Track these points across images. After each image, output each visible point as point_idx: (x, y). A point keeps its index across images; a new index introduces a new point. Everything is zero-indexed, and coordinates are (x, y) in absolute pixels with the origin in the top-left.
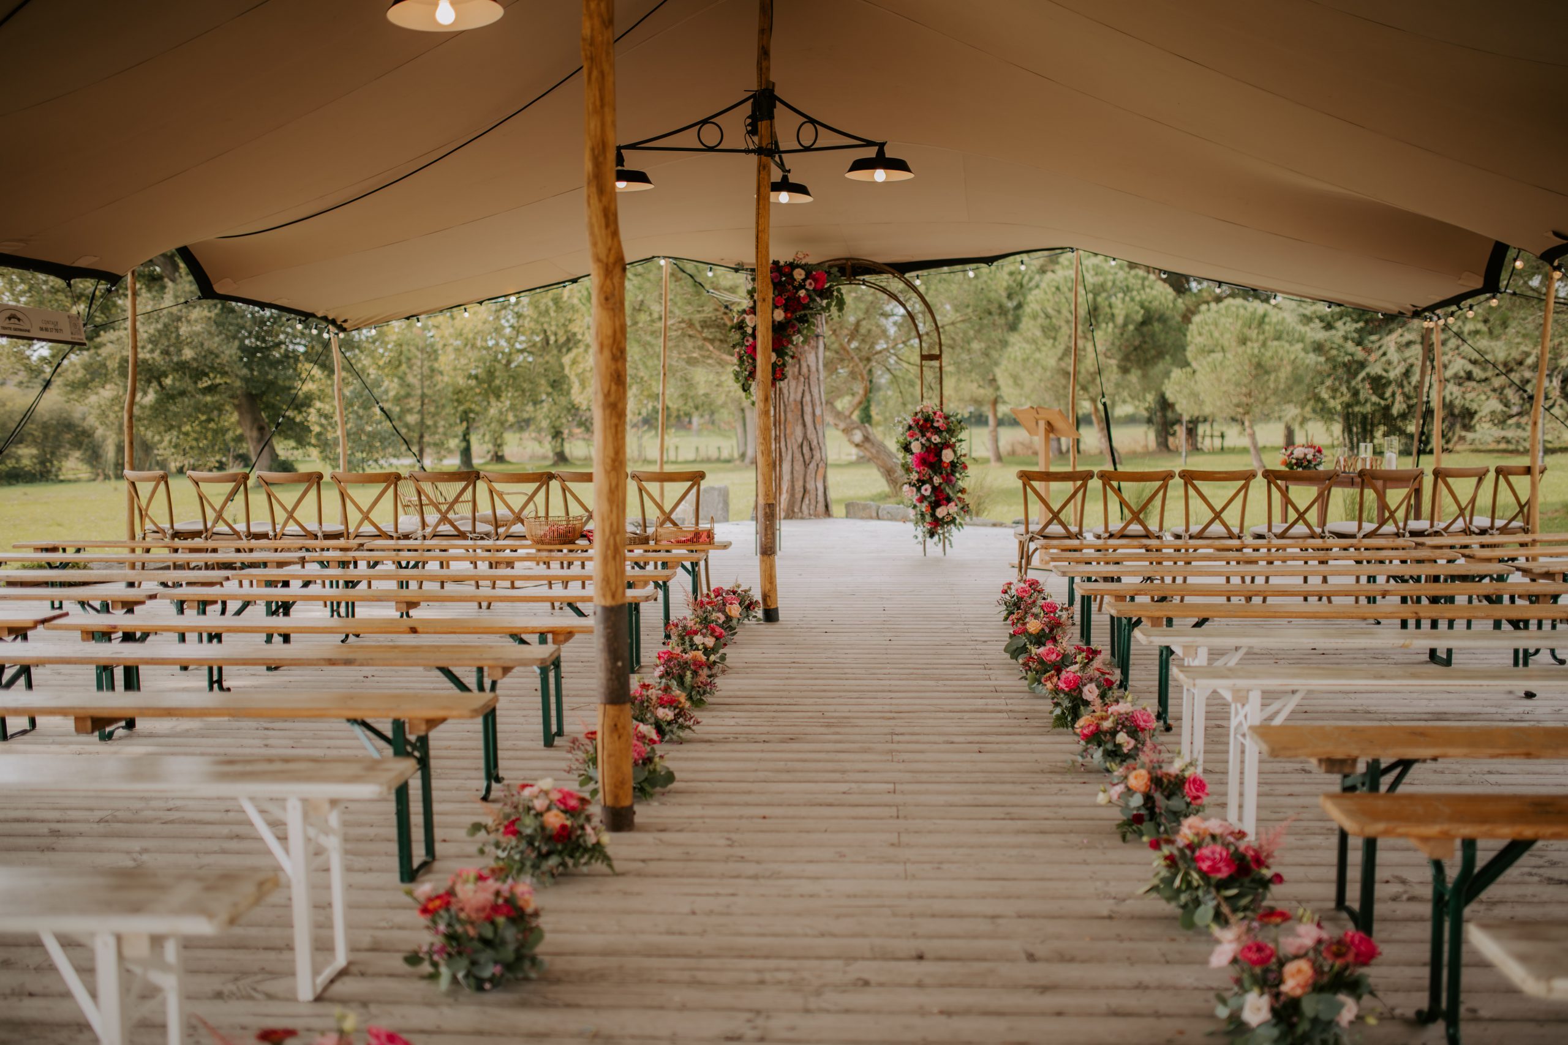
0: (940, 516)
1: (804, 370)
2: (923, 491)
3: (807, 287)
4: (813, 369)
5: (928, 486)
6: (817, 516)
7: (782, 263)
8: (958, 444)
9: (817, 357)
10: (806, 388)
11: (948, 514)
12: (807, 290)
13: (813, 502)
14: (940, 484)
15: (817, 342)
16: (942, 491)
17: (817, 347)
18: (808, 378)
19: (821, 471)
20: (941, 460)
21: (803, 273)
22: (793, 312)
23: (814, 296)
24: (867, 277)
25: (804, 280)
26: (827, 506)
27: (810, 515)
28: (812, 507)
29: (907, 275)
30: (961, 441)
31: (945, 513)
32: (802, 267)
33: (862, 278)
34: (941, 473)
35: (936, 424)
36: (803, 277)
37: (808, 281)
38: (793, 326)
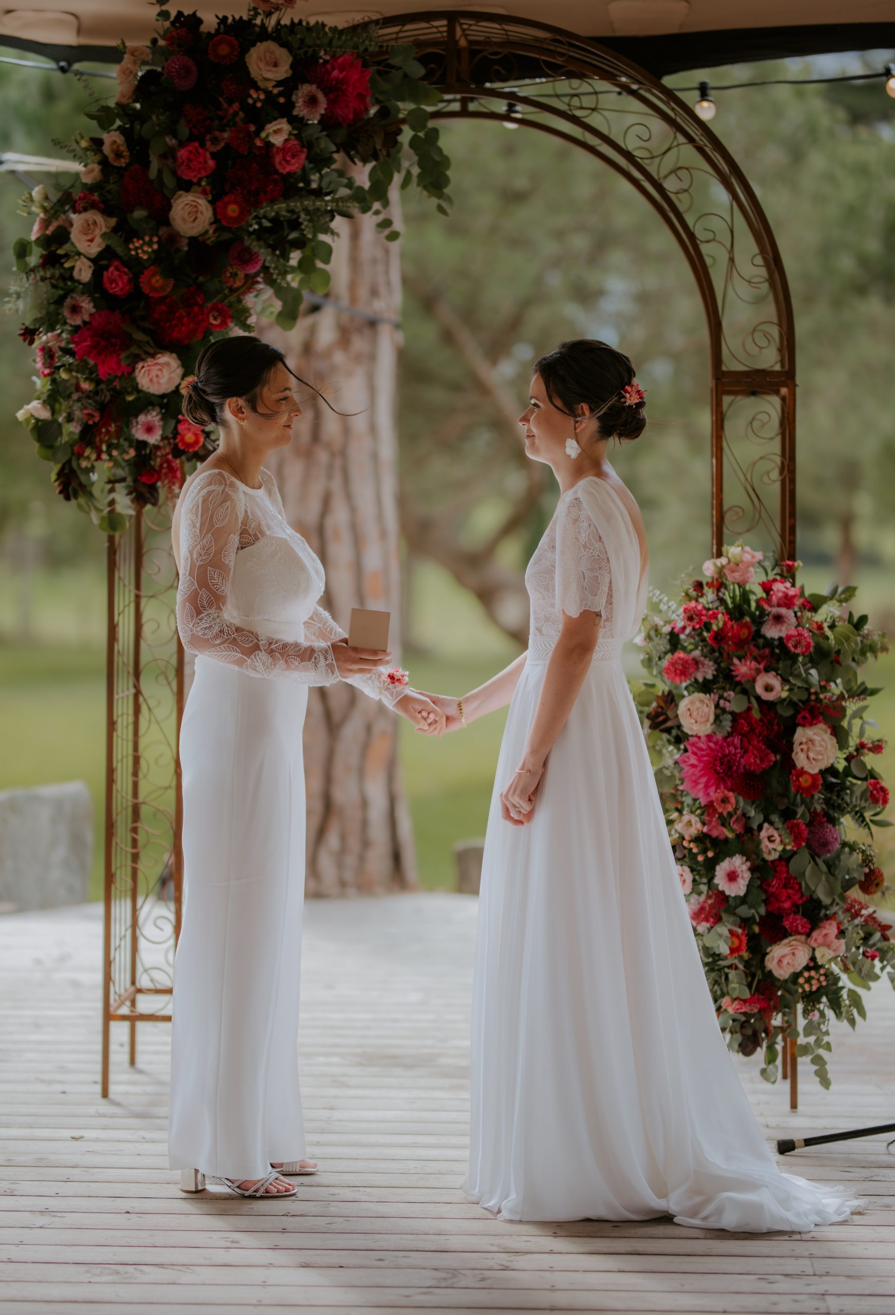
0: (782, 973)
1: (331, 426)
2: (720, 880)
3: (300, 110)
4: (359, 424)
5: (738, 863)
6: (364, 887)
7: (209, 21)
8: (851, 706)
9: (372, 389)
10: (336, 485)
11: (813, 965)
12: (298, 123)
13: (354, 843)
14: (786, 858)
15: (374, 341)
16: (792, 883)
17: (372, 358)
18: (342, 454)
19: (380, 747)
20: (788, 764)
21: (285, 59)
22: (251, 201)
23: (326, 144)
24: (528, 88)
25: (289, 85)
26: (396, 857)
27: (343, 884)
28: (351, 860)
29: (669, 81)
30: (865, 692)
31: (802, 959)
32: (283, 36)
33: (508, 87)
34: (788, 815)
35: (772, 632)
36: (283, 72)
37: (306, 89)
38: (247, 258)
